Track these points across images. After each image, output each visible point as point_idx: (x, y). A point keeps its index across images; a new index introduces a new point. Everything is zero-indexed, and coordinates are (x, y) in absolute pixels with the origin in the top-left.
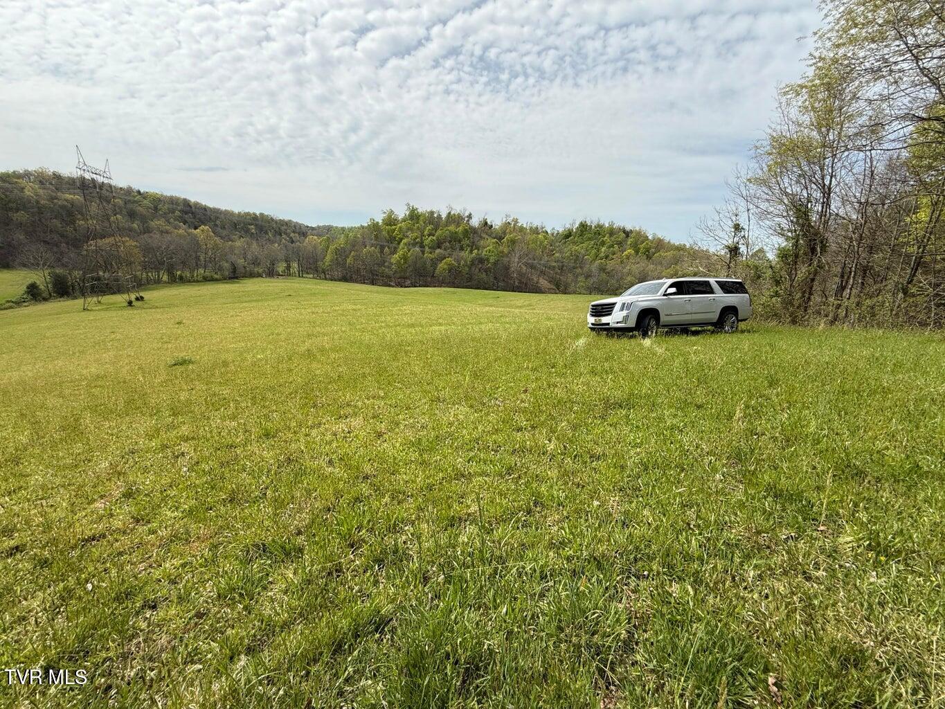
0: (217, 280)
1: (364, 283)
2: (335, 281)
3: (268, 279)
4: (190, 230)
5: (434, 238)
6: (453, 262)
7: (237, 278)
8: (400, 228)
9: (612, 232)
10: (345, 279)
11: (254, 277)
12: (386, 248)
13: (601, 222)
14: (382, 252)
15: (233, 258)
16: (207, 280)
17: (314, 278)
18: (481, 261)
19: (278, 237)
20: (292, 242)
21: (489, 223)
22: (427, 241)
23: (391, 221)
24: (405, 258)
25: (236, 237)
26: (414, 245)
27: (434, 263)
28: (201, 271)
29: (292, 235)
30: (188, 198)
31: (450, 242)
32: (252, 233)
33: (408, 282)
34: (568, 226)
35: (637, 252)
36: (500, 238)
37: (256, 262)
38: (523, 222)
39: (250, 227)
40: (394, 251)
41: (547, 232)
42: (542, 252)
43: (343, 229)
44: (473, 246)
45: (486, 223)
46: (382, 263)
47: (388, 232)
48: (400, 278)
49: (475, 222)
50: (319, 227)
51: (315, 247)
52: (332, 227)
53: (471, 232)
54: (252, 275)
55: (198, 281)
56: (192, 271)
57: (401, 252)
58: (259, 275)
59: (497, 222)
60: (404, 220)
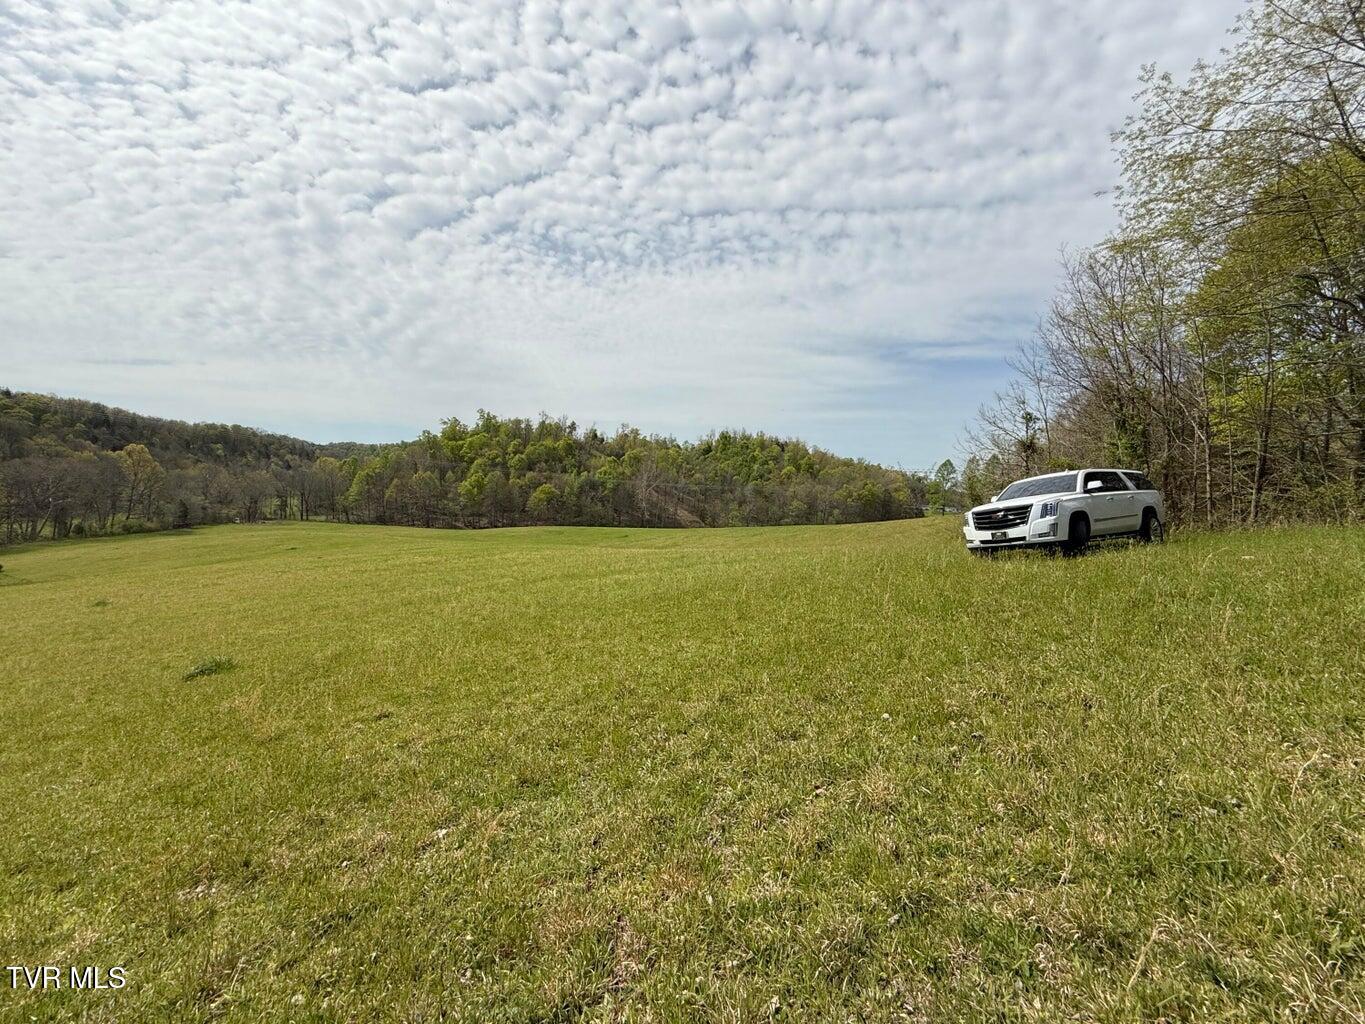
0: (150, 531)
1: (413, 525)
2: (365, 523)
3: (247, 526)
4: (104, 453)
5: (523, 456)
6: (553, 489)
7: (188, 526)
8: (471, 443)
9: (763, 444)
10: (381, 520)
11: (221, 523)
12: (450, 472)
13: (748, 433)
14: (442, 477)
15: (183, 495)
16: (128, 531)
17: (326, 521)
18: (593, 486)
19: (263, 462)
20: (289, 467)
21: (598, 434)
22: (514, 461)
23: (455, 433)
24: (480, 486)
25: (189, 462)
26: (494, 465)
27: (525, 492)
28: (121, 517)
29: (289, 457)
30: (104, 402)
31: (546, 461)
32: (218, 456)
33: (484, 521)
34: (705, 438)
35: (798, 469)
36: (619, 456)
37: (224, 500)
38: (646, 433)
39: (213, 446)
40: (463, 477)
41: (679, 447)
42: (678, 472)
43: (373, 448)
44: (580, 467)
45: (596, 435)
46: (444, 495)
47: (452, 449)
48: (472, 515)
49: (580, 434)
50: (331, 445)
51: (331, 474)
52: (354, 445)
53: (573, 447)
54: (216, 521)
55: (112, 534)
56: (103, 518)
57: (473, 478)
58: (230, 520)
59: (610, 434)
60: (475, 433)
